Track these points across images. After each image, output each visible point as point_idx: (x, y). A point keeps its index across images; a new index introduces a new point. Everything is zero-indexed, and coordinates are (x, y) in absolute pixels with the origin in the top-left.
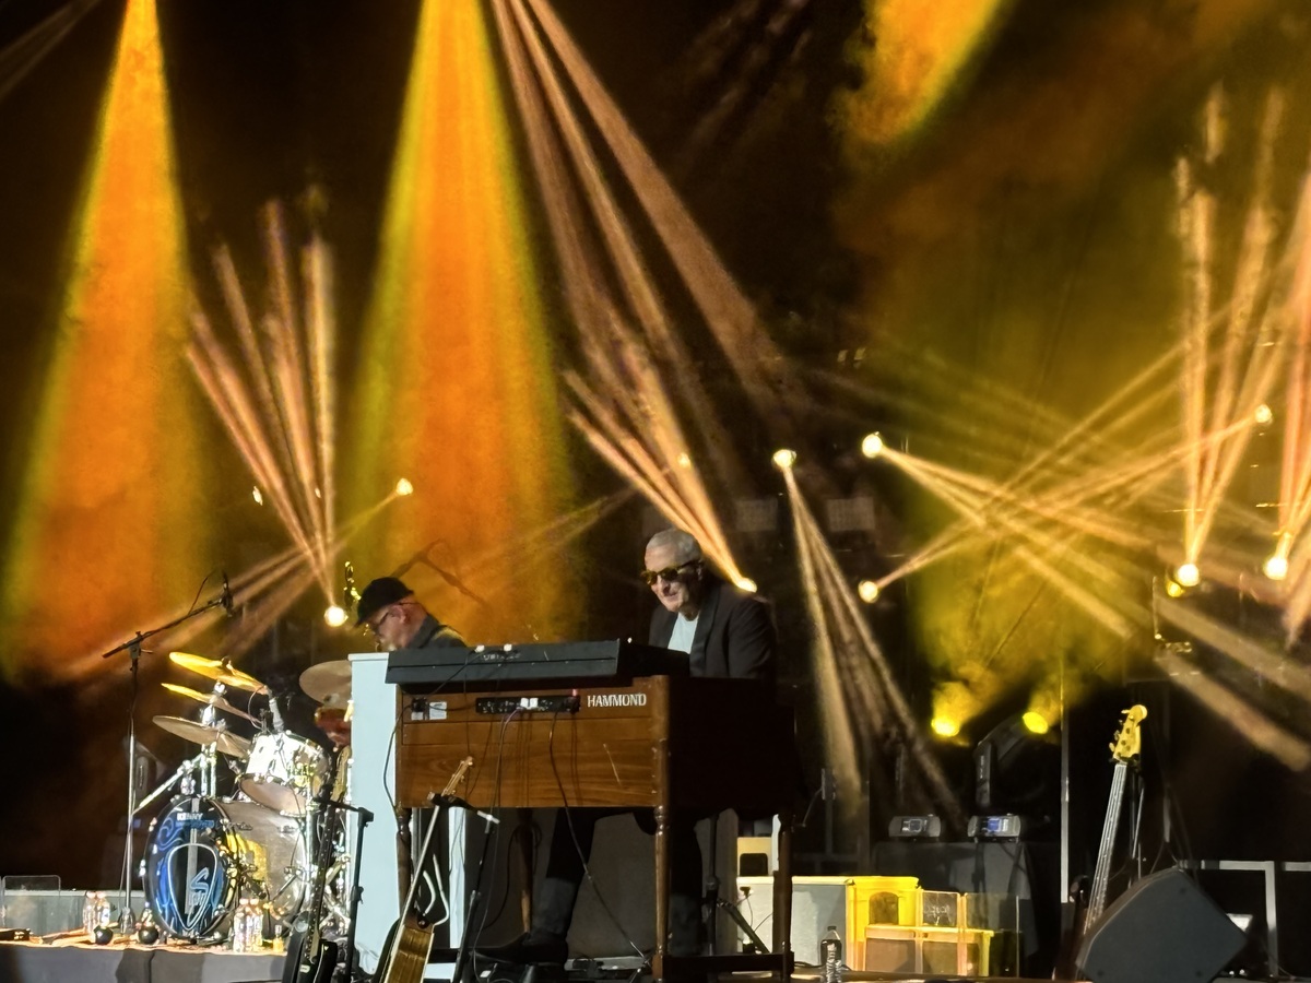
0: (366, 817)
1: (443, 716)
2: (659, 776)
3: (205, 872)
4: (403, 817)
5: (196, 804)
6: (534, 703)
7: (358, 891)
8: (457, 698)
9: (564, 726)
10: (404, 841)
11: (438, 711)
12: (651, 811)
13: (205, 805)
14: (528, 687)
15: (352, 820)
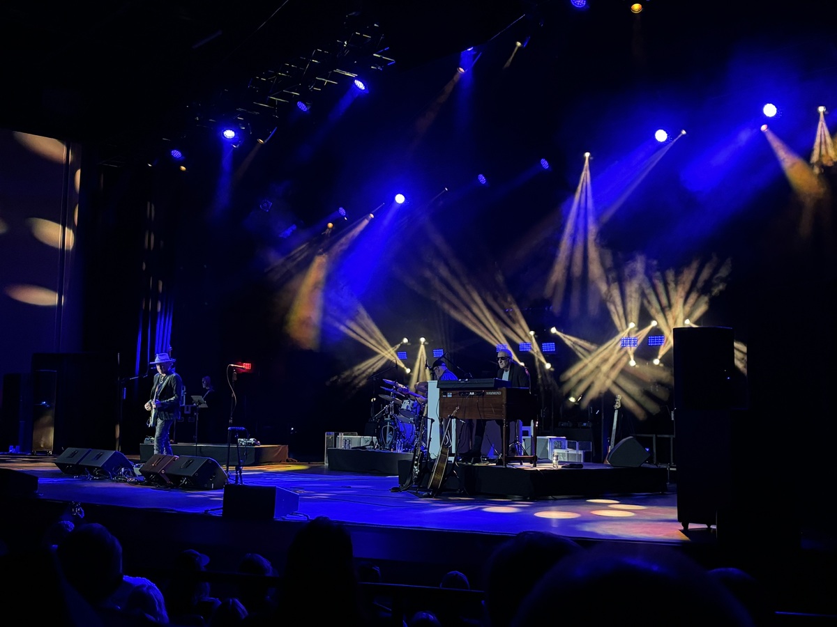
0: (433, 421)
1: (451, 396)
2: (504, 412)
3: (391, 433)
4: (441, 420)
5: (389, 416)
6: (473, 393)
7: (430, 439)
8: (455, 392)
9: (481, 399)
10: (441, 426)
11: (450, 395)
12: (502, 420)
13: (391, 416)
14: (472, 389)
15: (429, 421)
